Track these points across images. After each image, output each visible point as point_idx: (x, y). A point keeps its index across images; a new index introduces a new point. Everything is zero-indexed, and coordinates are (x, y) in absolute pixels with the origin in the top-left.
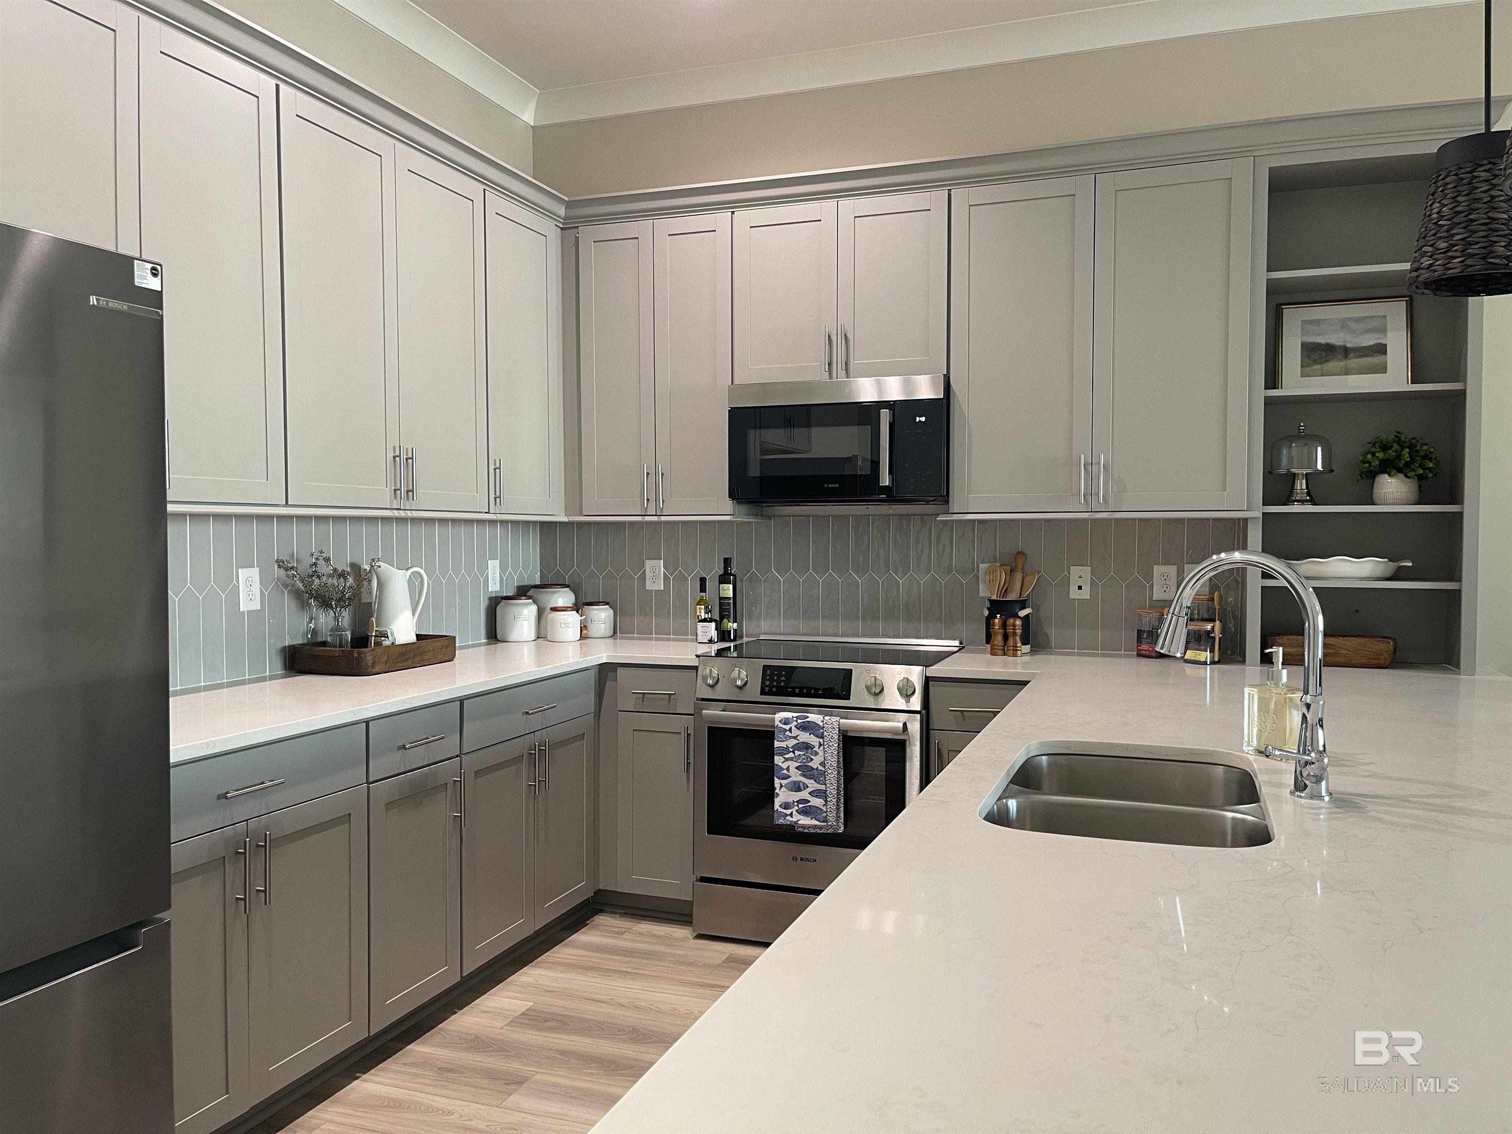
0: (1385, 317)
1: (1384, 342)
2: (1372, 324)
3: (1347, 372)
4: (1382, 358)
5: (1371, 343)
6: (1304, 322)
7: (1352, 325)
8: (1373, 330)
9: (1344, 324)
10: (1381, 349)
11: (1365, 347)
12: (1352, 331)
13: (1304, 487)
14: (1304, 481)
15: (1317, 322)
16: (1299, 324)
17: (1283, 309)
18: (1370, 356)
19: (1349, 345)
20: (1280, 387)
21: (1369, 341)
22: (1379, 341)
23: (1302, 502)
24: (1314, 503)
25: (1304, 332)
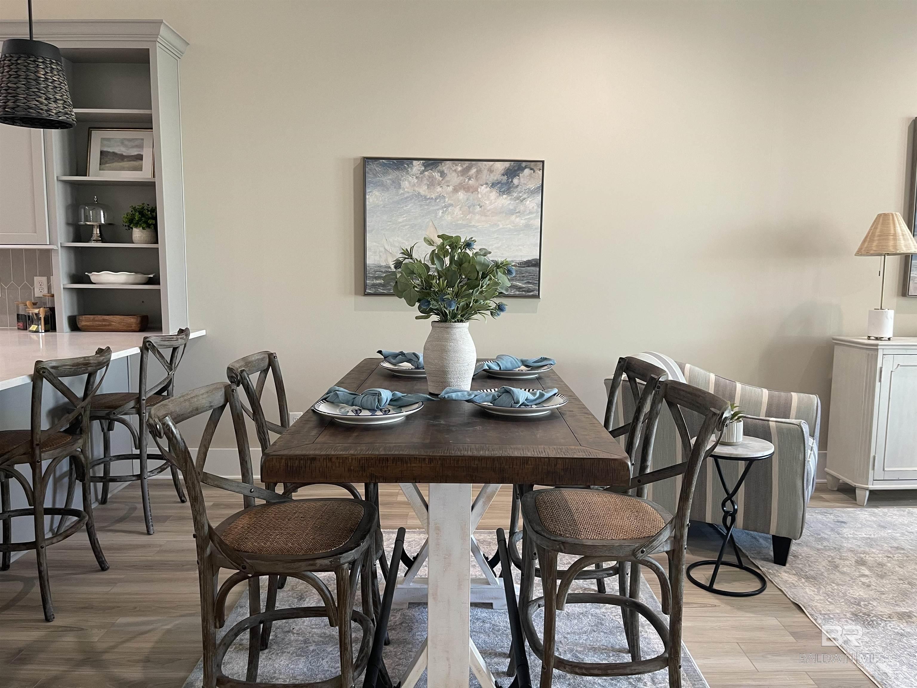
0: (143, 139)
1: (141, 153)
2: (137, 143)
3: (123, 169)
4: (140, 162)
5: (136, 153)
6: (103, 139)
7: (126, 143)
8: (137, 146)
9: (122, 142)
10: (140, 158)
11: (132, 156)
12: (126, 146)
13: (98, 232)
14: (98, 230)
15: (109, 140)
16: (100, 140)
17: (91, 130)
18: (134, 161)
19: (124, 154)
20: (88, 175)
21: (134, 152)
22: (139, 153)
23: (97, 241)
24: (103, 241)
25: (102, 145)
